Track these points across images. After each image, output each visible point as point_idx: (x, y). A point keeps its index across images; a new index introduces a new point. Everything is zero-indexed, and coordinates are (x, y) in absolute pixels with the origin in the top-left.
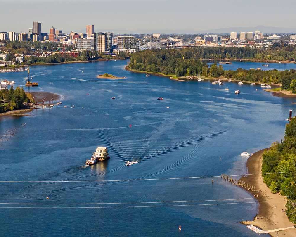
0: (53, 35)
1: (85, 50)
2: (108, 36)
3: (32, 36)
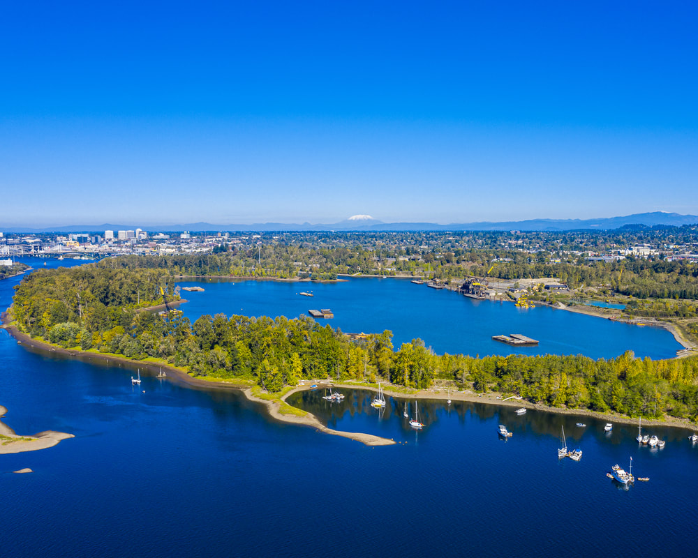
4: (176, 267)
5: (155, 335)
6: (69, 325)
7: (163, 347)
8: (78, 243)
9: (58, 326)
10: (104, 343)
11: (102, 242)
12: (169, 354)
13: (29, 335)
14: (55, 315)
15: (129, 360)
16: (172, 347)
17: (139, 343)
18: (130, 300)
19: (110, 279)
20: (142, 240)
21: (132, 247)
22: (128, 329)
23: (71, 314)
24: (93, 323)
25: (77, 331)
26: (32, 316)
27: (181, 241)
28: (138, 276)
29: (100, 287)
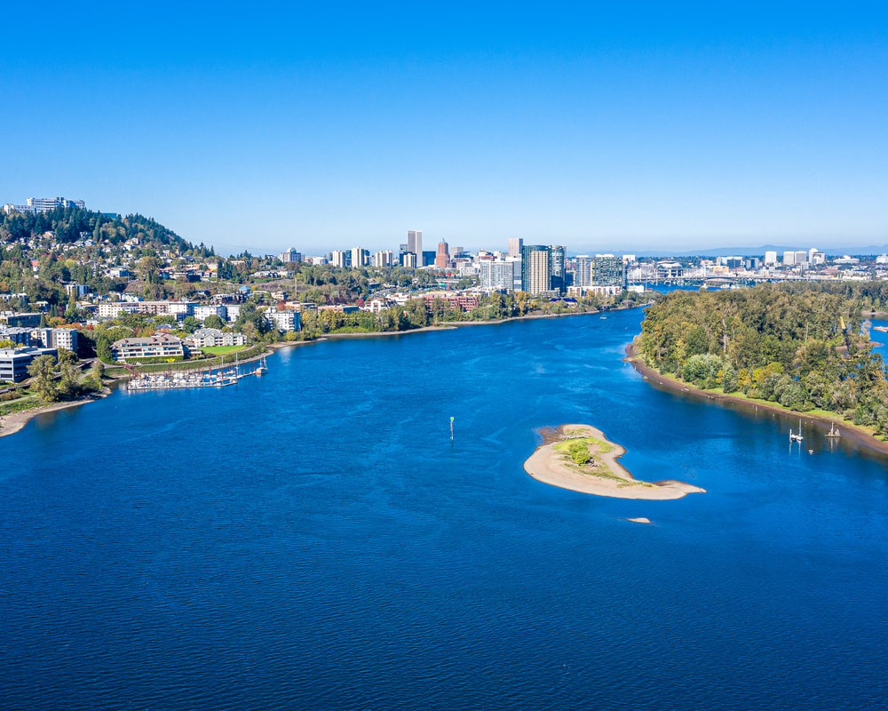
0: (444, 255)
1: (500, 287)
2: (553, 254)
3: (401, 256)
4: (866, 298)
5: (827, 377)
6: (709, 358)
7: (838, 394)
8: (727, 268)
9: (695, 358)
10: (754, 386)
11: (760, 268)
12: (846, 406)
13: (658, 371)
14: (692, 344)
15: (788, 410)
16: (852, 398)
17: (803, 387)
18: (794, 335)
19: (767, 304)
20: (818, 265)
21: (802, 273)
22: (789, 369)
23: (712, 344)
24: (740, 358)
25: (720, 366)
26: (663, 345)
27: (877, 266)
28: (808, 301)
29: (753, 314)
